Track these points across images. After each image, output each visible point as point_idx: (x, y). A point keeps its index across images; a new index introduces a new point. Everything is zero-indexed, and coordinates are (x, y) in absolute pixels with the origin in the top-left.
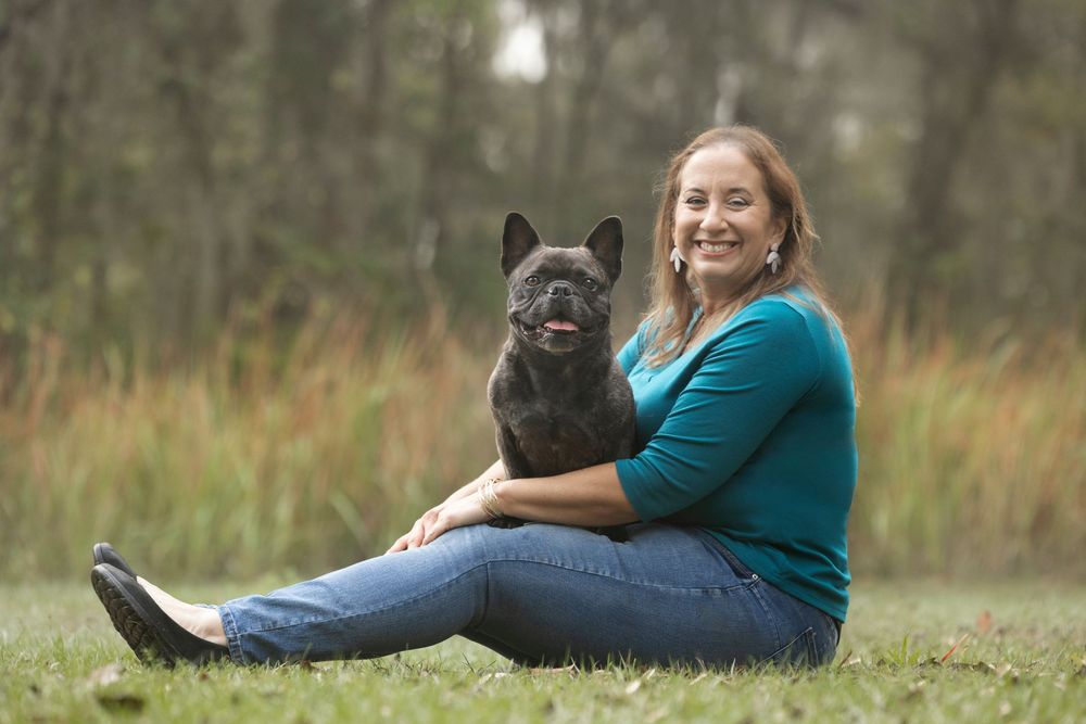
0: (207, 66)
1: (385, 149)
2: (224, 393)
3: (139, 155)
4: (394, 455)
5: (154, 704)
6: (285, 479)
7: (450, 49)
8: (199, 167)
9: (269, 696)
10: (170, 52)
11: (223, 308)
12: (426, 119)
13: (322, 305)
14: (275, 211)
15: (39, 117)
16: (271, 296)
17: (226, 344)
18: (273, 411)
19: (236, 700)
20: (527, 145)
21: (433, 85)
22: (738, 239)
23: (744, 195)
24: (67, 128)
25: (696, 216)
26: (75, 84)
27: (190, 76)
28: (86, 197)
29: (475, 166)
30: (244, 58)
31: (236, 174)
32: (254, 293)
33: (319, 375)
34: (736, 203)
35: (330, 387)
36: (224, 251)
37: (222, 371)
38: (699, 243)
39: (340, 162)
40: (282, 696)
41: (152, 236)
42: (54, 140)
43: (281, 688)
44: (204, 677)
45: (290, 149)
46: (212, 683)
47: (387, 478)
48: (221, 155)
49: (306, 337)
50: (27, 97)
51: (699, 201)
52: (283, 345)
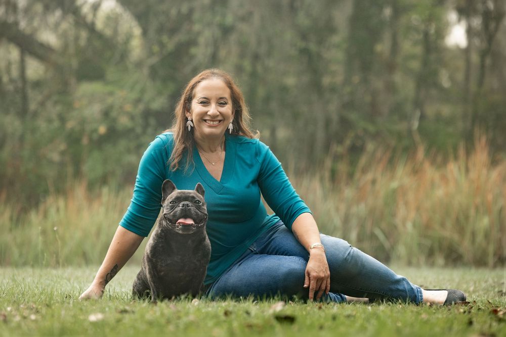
0: (320, 42)
1: (398, 78)
2: (327, 184)
3: (290, 81)
4: (402, 212)
5: (299, 320)
6: (354, 222)
7: (426, 35)
8: (316, 87)
9: (348, 316)
10: (304, 36)
11: (327, 147)
12: (415, 65)
13: (370, 146)
14: (349, 105)
15: (247, 64)
16: (348, 142)
17: (328, 163)
18: (348, 192)
19: (334, 318)
20: (460, 76)
21: (418, 50)
22: (223, 118)
23: (225, 100)
24: (259, 69)
25: (204, 109)
26: (263, 50)
27: (313, 47)
28: (267, 99)
29: (437, 85)
30: (336, 39)
31: (333, 89)
32: (340, 142)
33: (369, 177)
34: (221, 103)
35: (374, 182)
36: (328, 123)
37: (327, 174)
38: (205, 121)
39: (378, 84)
40: (354, 316)
41: (296, 116)
42: (253, 75)
43: (354, 313)
44: (320, 308)
45: (356, 79)
46: (324, 311)
47: (398, 221)
48: (326, 81)
49: (363, 160)
50: (242, 56)
51: (205, 102)
52: (353, 163)
